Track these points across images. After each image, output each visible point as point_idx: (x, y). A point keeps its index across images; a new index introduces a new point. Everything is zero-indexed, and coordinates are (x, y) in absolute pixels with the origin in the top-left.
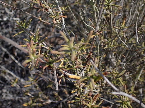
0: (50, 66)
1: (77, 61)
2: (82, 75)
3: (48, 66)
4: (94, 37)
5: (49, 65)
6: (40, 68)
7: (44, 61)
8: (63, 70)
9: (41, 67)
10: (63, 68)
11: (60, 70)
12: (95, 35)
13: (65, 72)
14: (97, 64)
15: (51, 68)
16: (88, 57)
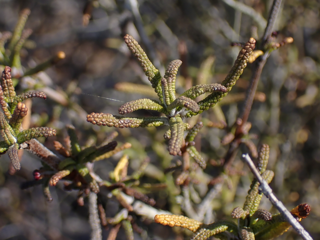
0: (74, 176)
1: (187, 157)
2: (205, 215)
3: (67, 173)
4: (259, 59)
5: (72, 168)
6: (37, 179)
7: (51, 154)
8: (125, 191)
9: (39, 175)
10: (127, 182)
11: (116, 192)
12: (264, 51)
13: (136, 199)
14: (268, 172)
15: (80, 184)
16: (233, 141)
